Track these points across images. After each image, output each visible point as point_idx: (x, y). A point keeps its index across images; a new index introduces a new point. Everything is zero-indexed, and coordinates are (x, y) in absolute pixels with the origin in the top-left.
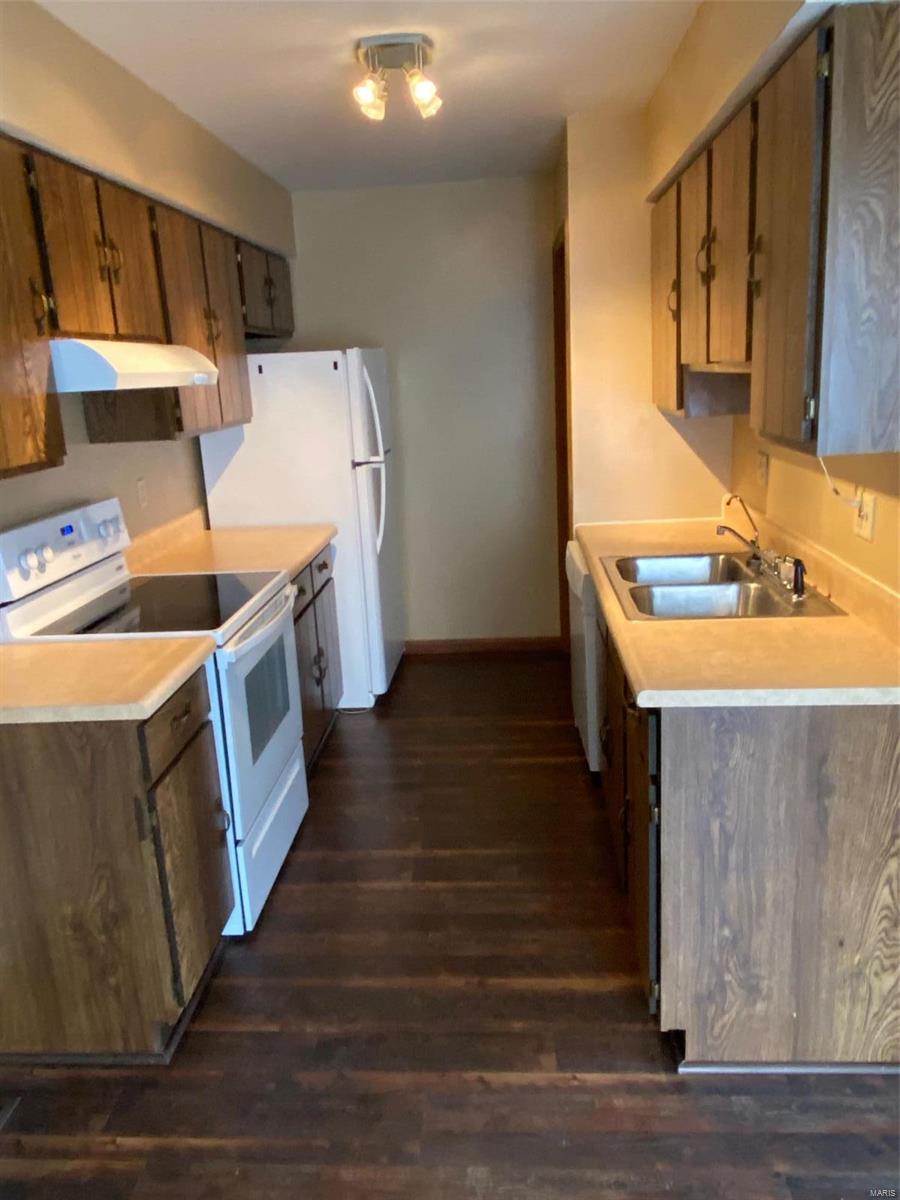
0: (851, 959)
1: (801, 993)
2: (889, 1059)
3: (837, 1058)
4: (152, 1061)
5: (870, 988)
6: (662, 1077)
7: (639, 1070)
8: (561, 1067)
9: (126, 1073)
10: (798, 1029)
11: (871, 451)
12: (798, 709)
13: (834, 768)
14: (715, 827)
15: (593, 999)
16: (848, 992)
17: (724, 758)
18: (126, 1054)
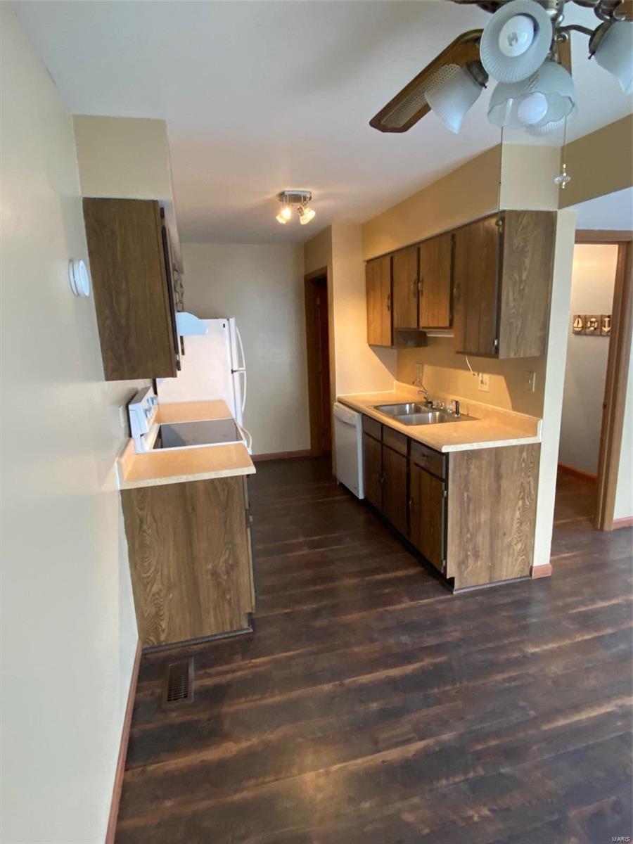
0: (507, 540)
1: (492, 557)
2: (519, 576)
3: (504, 579)
4: (245, 632)
5: (514, 550)
6: (449, 596)
7: (439, 596)
8: (411, 600)
10: (491, 569)
11: (514, 357)
12: (492, 448)
13: (503, 470)
14: (466, 495)
15: (408, 577)
16: (506, 553)
17: (468, 469)
18: (231, 632)
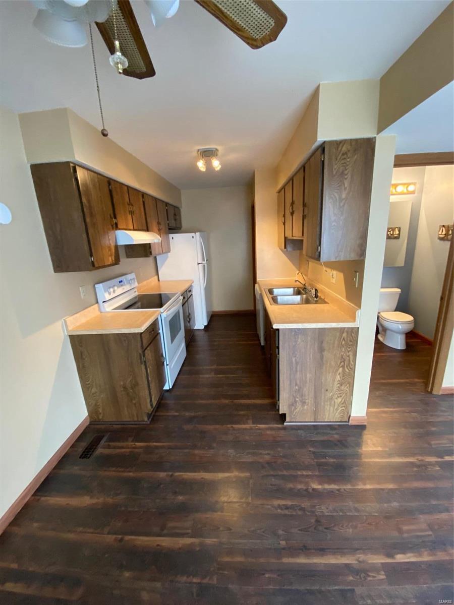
0: (329, 395)
1: (316, 403)
2: (339, 421)
3: (326, 421)
4: (144, 423)
5: (335, 402)
6: (280, 426)
7: (273, 424)
8: (253, 423)
9: (138, 426)
10: (315, 413)
11: (334, 260)
12: (315, 328)
13: (325, 345)
14: (294, 360)
15: (261, 406)
16: (329, 403)
17: (296, 342)
18: (138, 421)
